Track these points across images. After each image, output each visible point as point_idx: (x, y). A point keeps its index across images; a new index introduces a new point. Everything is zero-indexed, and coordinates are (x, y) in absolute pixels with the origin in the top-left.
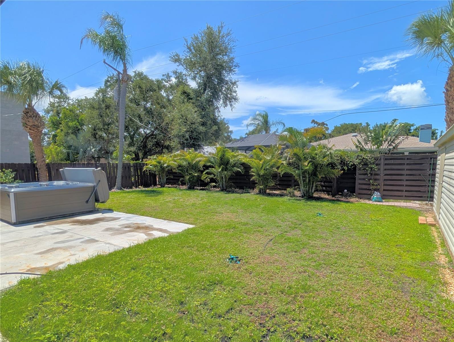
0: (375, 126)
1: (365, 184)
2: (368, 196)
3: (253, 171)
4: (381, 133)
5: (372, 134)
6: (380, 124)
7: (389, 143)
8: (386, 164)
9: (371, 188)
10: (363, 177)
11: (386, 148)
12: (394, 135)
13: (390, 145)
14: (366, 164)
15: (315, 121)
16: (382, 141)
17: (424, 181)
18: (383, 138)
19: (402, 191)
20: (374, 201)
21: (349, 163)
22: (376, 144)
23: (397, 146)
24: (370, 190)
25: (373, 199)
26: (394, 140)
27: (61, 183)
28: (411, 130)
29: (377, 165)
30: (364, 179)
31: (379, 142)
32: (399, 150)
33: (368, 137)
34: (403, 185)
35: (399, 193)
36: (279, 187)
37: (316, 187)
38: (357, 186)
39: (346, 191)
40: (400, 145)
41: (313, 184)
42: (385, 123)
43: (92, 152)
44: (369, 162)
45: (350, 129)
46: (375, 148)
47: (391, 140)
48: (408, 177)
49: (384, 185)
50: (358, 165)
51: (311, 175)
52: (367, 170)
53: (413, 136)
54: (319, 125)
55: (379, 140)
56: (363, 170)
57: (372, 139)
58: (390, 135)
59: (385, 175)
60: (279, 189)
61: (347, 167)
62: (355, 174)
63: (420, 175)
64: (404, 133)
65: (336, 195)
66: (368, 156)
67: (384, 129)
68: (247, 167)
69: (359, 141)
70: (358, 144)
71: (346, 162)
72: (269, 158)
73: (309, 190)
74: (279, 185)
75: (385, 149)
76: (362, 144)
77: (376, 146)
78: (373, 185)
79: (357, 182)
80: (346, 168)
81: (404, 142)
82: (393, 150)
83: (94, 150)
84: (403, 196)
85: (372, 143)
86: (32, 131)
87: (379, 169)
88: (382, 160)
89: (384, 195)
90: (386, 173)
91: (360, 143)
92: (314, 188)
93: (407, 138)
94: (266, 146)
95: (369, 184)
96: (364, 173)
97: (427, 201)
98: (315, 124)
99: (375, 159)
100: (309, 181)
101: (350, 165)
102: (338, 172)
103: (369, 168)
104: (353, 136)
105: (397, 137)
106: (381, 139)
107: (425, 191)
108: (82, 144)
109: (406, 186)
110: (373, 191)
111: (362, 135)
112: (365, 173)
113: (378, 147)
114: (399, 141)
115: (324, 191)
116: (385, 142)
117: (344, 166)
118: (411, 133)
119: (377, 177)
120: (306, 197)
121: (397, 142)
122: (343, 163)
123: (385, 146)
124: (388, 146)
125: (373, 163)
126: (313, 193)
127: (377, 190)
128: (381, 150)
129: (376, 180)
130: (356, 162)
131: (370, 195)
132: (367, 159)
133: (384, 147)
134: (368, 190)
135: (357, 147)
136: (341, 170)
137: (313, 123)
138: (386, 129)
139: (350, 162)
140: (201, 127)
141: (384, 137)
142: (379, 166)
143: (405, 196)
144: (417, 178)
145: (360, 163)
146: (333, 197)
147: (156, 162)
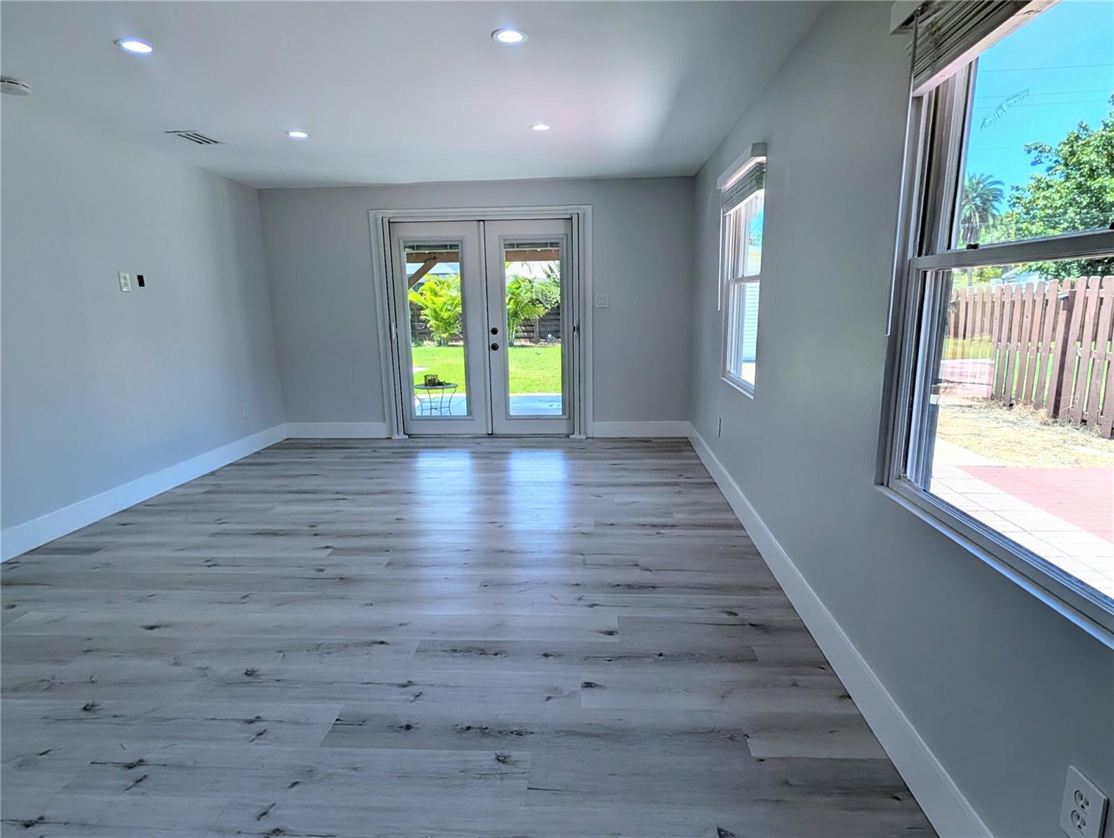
3: (427, 314)
69: (550, 268)
70: (549, 272)
92: (514, 332)
102: (541, 311)
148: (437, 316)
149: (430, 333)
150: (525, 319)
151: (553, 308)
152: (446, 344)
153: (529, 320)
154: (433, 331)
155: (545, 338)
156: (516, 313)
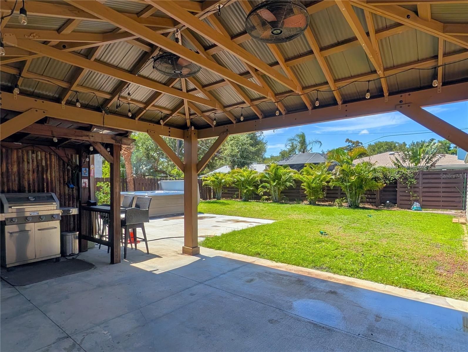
0: (411, 144)
1: (405, 196)
2: (409, 206)
3: (304, 185)
4: (418, 152)
5: (410, 153)
6: (417, 143)
7: (427, 161)
8: (424, 179)
9: (411, 199)
10: (403, 189)
11: (424, 165)
12: (432, 154)
13: (428, 163)
14: (406, 179)
15: (350, 139)
16: (420, 159)
17: (459, 192)
18: (420, 156)
19: (440, 201)
20: (414, 210)
21: (390, 178)
22: (414, 162)
23: (434, 163)
24: (411, 200)
25: (413, 208)
26: (431, 158)
27: (162, 192)
28: (451, 148)
29: (416, 179)
30: (405, 192)
31: (416, 160)
32: (436, 167)
33: (406, 155)
34: (440, 197)
35: (437, 203)
36: (326, 199)
37: (362, 198)
38: (398, 198)
39: (388, 202)
40: (437, 162)
41: (359, 196)
42: (422, 141)
43: (144, 170)
44: (409, 177)
45: (385, 147)
46: (413, 165)
47: (428, 158)
48: (444, 190)
49: (423, 196)
50: (399, 179)
51: (358, 188)
52: (407, 183)
53: (453, 153)
54: (354, 143)
55: (416, 158)
56: (404, 183)
57: (409, 157)
58: (427, 153)
59: (424, 188)
60: (327, 201)
61: (389, 181)
62: (396, 187)
63: (455, 187)
64: (442, 151)
65: (380, 206)
66: (408, 172)
67: (422, 148)
68: (298, 182)
69: (397, 160)
70: (396, 162)
71: (388, 177)
72: (319, 174)
73: (355, 201)
74: (326, 197)
75: (422, 166)
76: (400, 162)
77: (414, 163)
78: (413, 196)
79: (398, 194)
80: (387, 182)
81: (442, 160)
82: (431, 168)
83: (146, 169)
84: (440, 206)
85: (410, 161)
86: (126, 152)
87: (418, 183)
88: (421, 175)
89: (423, 205)
90: (424, 186)
91: (398, 161)
92: (360, 199)
93: (444, 156)
94: (315, 164)
95: (410, 196)
96: (404, 186)
97: (462, 210)
98: (349, 142)
99: (414, 174)
100: (356, 193)
101: (392, 179)
103: (409, 181)
104: (390, 154)
105: (434, 155)
106: (418, 157)
107: (459, 201)
108: (135, 163)
109: (443, 197)
110: (413, 202)
111: (399, 153)
112: (406, 186)
113: (416, 164)
114: (436, 159)
115: (368, 202)
116: (423, 159)
117: (387, 180)
118: (450, 150)
119: (416, 189)
120: (353, 207)
121: (434, 160)
122: (386, 177)
123: (423, 163)
124: (426, 164)
125: (413, 178)
126: (359, 204)
127: (417, 201)
128: (418, 168)
129: (415, 192)
130: (397, 177)
131: (411, 205)
132: (406, 174)
133: (422, 165)
134: (408, 200)
135: (395, 164)
136: (385, 183)
137: (348, 142)
138: (424, 148)
139: (392, 177)
140: (251, 148)
141: (422, 155)
142: (418, 180)
143: (442, 206)
144: (453, 190)
145: (400, 178)
146: (376, 207)
147: (215, 178)
148: (309, 187)
149: (306, 196)
150: (368, 190)
151: (390, 183)
152: (315, 204)
153: (371, 191)
154: (307, 195)
155: (384, 203)
156: (361, 186)
